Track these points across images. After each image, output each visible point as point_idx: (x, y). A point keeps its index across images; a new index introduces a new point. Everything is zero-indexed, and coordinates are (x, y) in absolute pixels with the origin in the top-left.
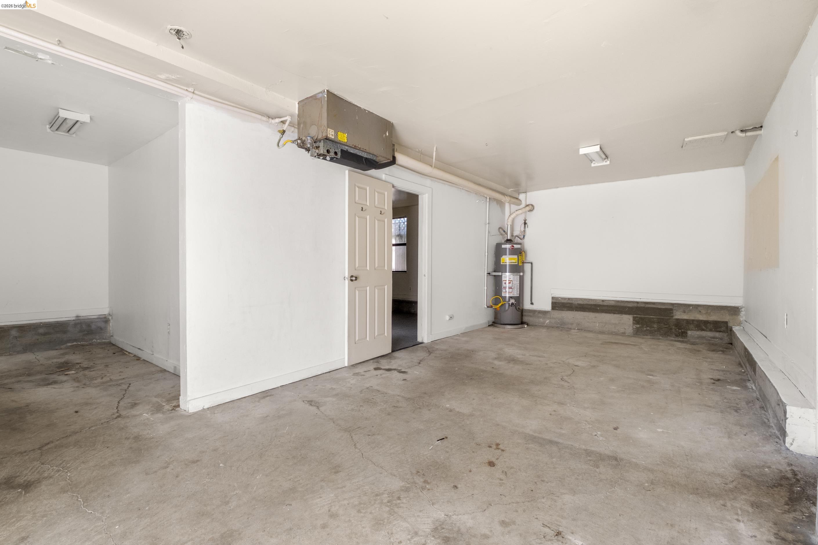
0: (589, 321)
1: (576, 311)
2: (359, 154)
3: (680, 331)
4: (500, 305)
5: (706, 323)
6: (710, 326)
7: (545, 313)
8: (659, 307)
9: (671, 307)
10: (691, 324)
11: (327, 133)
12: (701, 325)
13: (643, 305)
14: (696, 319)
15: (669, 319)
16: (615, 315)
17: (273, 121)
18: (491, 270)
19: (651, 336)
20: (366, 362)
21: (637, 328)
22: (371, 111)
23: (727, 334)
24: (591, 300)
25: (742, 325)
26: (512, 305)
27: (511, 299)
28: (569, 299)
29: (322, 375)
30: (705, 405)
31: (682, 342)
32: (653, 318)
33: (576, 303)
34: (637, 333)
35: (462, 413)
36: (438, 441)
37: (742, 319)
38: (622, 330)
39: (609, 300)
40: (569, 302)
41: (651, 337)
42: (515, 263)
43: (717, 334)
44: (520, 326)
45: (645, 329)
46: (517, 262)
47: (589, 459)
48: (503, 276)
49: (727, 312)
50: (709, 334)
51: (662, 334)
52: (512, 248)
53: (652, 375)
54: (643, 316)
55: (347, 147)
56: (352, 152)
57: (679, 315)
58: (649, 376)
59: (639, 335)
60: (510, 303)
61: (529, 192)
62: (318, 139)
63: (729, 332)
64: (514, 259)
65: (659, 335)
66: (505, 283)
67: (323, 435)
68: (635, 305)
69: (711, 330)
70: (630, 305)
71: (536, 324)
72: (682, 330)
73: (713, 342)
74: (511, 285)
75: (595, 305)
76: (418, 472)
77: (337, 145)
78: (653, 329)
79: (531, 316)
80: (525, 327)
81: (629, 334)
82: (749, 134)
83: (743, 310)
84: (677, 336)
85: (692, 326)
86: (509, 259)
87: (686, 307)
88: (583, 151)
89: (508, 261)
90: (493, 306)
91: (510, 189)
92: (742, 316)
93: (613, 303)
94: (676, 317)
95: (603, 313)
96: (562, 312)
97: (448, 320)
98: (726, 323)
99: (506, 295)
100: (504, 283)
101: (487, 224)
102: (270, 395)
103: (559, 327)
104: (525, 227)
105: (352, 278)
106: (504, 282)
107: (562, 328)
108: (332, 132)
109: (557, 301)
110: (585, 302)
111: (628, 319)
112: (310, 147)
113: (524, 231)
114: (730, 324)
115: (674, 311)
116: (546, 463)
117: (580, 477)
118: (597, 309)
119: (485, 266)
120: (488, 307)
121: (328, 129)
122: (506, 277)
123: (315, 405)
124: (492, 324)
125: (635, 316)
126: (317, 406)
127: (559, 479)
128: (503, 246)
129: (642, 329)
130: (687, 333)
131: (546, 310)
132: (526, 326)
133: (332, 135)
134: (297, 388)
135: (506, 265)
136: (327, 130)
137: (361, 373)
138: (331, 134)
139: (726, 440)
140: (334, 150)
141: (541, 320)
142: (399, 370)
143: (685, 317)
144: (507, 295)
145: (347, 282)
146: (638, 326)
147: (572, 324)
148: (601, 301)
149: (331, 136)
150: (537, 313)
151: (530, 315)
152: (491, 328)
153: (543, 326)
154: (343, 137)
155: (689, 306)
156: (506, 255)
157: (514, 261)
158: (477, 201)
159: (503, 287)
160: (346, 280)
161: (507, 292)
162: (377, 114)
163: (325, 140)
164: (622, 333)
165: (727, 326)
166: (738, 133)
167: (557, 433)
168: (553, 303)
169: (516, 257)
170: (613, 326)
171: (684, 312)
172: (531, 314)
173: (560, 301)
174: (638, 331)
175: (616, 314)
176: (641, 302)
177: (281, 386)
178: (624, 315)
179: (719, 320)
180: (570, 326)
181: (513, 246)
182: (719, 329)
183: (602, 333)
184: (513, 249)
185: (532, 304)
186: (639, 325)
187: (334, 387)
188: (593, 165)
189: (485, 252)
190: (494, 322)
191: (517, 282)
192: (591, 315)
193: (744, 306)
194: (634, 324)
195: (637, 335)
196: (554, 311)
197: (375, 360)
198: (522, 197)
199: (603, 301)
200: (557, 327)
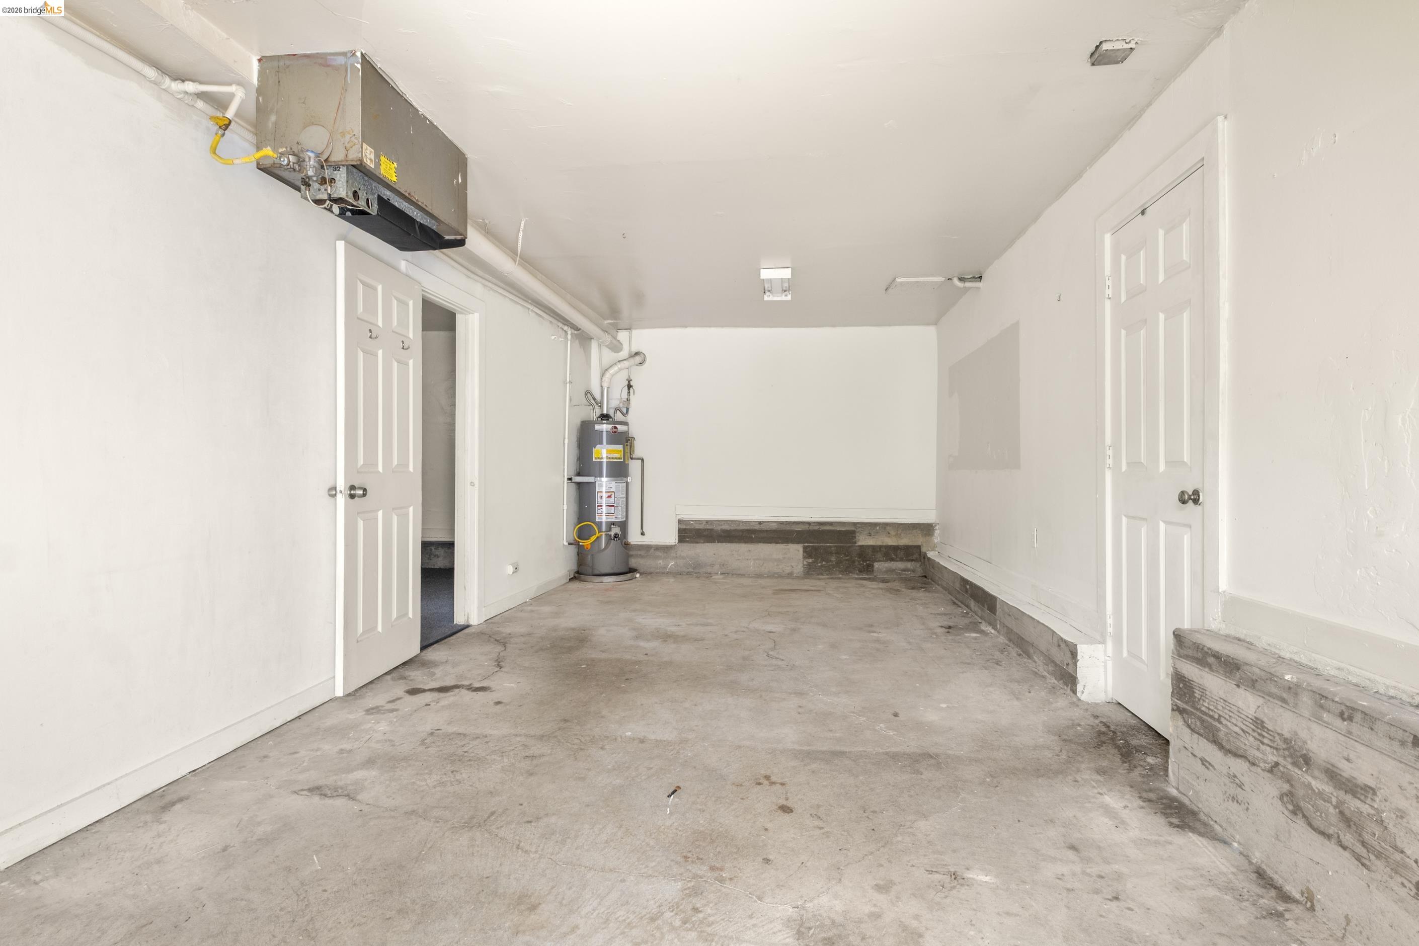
0: (740, 558)
1: (718, 542)
2: (408, 213)
3: (865, 564)
4: (593, 538)
5: (896, 548)
6: (901, 554)
7: (666, 549)
8: (838, 529)
9: (853, 528)
10: (877, 552)
11: (362, 154)
12: (891, 553)
13: (816, 528)
14: (884, 544)
15: (849, 547)
16: (778, 545)
17: (176, 86)
18: (572, 473)
19: (827, 575)
20: (375, 682)
21: (809, 565)
22: (435, 124)
23: (920, 563)
24: (743, 522)
25: (936, 549)
26: (615, 537)
27: (612, 526)
28: (707, 522)
29: (285, 726)
30: (962, 663)
31: (869, 579)
32: (830, 547)
33: (719, 528)
34: (810, 571)
35: (664, 741)
36: (669, 796)
37: (936, 541)
38: (788, 570)
39: (769, 522)
40: (708, 527)
41: (829, 576)
42: (619, 458)
43: (909, 565)
44: (629, 575)
45: (820, 564)
46: (622, 457)
47: (901, 765)
48: (597, 483)
49: (919, 532)
50: (900, 565)
51: (842, 571)
52: (615, 430)
53: (875, 632)
54: (816, 544)
55: (388, 193)
56: (396, 204)
57: (864, 540)
58: (872, 634)
59: (811, 574)
60: (612, 533)
61: (635, 329)
62: (331, 162)
63: (922, 560)
64: (618, 452)
65: (838, 572)
66: (601, 497)
67: (425, 849)
68: (806, 527)
69: (901, 560)
70: (799, 528)
71: (652, 570)
72: (868, 562)
73: (904, 576)
74: (612, 500)
75: (748, 531)
76: (686, 857)
77: (372, 185)
78: (830, 563)
79: (642, 557)
80: (636, 578)
81: (798, 575)
82: (968, 284)
83: (937, 527)
84: (861, 571)
85: (879, 555)
86: (607, 450)
87: (872, 527)
88: (765, 274)
89: (604, 455)
90: (580, 541)
91: (608, 319)
92: (937, 537)
93: (774, 527)
94: (860, 543)
95: (760, 542)
96: (697, 545)
97: (511, 573)
98: (919, 547)
99: (602, 519)
100: (599, 498)
101: (568, 384)
102: (181, 800)
103: (691, 572)
104: (629, 393)
105: (352, 492)
106: (599, 494)
107: (696, 573)
108: (371, 152)
109: (688, 527)
110: (734, 527)
111: (796, 551)
112: (312, 176)
113: (628, 400)
114: (923, 550)
115: (857, 534)
116: (856, 786)
117: (912, 793)
118: (752, 537)
119: (564, 466)
120: (570, 544)
121: (364, 144)
122: (601, 486)
123: (335, 794)
124: (575, 577)
125: (806, 544)
126: (346, 796)
127: (891, 804)
128: (597, 427)
129: (815, 566)
130: (873, 566)
131: (668, 544)
132: (638, 575)
133: (371, 160)
134: (244, 767)
135: (602, 462)
136: (362, 148)
137: (382, 706)
138: (369, 156)
139: (1016, 703)
140: (365, 195)
141: (661, 561)
142: (469, 686)
143: (870, 542)
144: (604, 519)
145: (341, 500)
146: (810, 560)
147: (712, 565)
148: (757, 523)
149: (368, 163)
150: (652, 550)
151: (640, 555)
152: (576, 585)
153: (663, 573)
154: (389, 170)
155: (876, 525)
156: (601, 443)
157: (618, 455)
158: (553, 337)
159: (597, 505)
160: (339, 496)
161: (604, 515)
162: (445, 133)
163: (350, 167)
164: (788, 574)
165: (920, 552)
166: (956, 281)
167: (831, 739)
168: (681, 531)
169: (620, 447)
170: (776, 563)
171: (870, 535)
172: (642, 553)
173: (693, 527)
174: (810, 569)
175: (779, 543)
176: (814, 523)
177: (190, 772)
178: (790, 545)
179: (911, 544)
180: (709, 570)
181: (616, 428)
182: (910, 558)
183: (759, 576)
184: (615, 432)
185: (643, 534)
186: (812, 558)
187: (347, 746)
188: (766, 298)
189: (564, 438)
190: (578, 572)
191: (622, 494)
192: (743, 548)
193: (938, 522)
194: (804, 558)
195: (809, 575)
196: (682, 544)
197: (394, 675)
198: (622, 336)
199: (760, 523)
200: (688, 573)
